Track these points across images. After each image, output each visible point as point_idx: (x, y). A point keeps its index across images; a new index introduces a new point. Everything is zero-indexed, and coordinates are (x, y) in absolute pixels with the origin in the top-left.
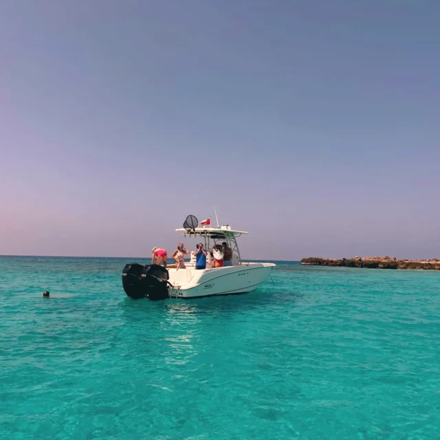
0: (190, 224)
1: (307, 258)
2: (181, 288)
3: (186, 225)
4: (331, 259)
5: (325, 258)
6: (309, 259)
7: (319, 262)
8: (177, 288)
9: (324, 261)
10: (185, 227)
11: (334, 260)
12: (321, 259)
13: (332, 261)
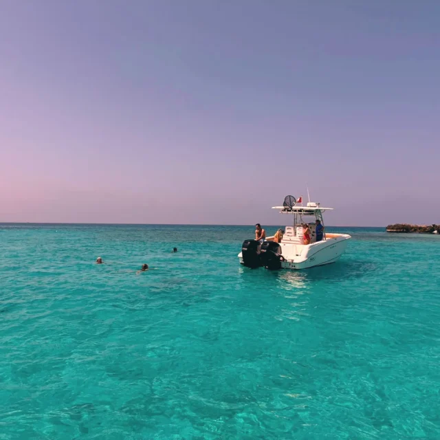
0: (288, 204)
1: (393, 224)
2: (294, 262)
3: (285, 204)
4: (419, 226)
5: (413, 224)
6: (395, 226)
7: (406, 229)
8: (290, 261)
9: (413, 228)
10: (284, 206)
11: (423, 226)
12: (409, 226)
13: (420, 228)
